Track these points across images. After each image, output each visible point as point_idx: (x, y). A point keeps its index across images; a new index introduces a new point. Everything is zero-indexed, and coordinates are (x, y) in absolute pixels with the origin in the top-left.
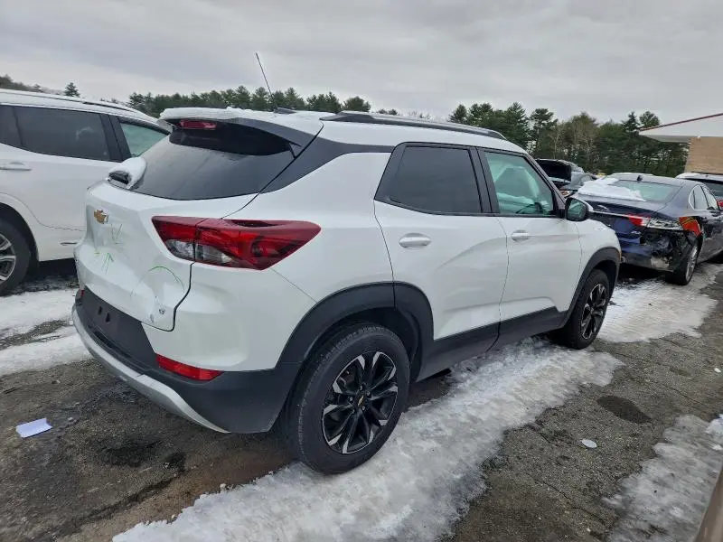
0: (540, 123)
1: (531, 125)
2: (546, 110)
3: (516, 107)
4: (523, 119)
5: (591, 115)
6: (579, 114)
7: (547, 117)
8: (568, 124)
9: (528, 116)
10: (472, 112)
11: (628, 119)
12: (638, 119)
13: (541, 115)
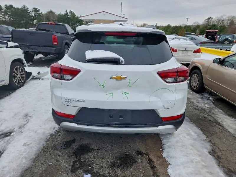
0: (36, 13)
1: (33, 14)
2: (37, 8)
3: (24, 7)
4: (29, 11)
5: (53, 11)
6: (49, 10)
7: (38, 11)
8: (46, 14)
9: (31, 10)
10: (5, 8)
11: (66, 13)
12: (68, 12)
13: (35, 10)
